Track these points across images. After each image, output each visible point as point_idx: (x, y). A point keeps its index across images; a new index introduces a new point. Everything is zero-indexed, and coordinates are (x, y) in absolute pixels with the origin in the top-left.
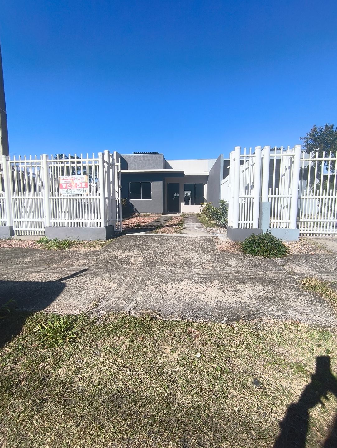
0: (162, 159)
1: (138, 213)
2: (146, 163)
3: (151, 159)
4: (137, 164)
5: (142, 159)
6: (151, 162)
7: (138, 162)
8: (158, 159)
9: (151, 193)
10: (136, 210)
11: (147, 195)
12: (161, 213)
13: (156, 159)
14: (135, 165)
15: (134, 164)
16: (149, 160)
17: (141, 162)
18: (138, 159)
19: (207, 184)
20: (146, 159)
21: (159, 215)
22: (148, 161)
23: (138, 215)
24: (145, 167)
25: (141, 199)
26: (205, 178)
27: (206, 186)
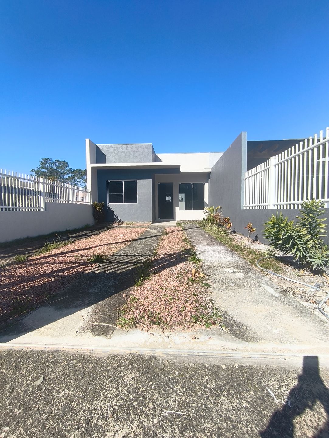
0: (150, 150)
1: (120, 221)
2: (129, 156)
3: (136, 150)
4: (117, 157)
5: (124, 150)
6: (137, 154)
7: (119, 154)
8: (146, 150)
9: (137, 194)
10: (117, 218)
11: (132, 197)
12: (150, 221)
13: (142, 150)
14: (116, 159)
15: (114, 157)
16: (134, 152)
17: (123, 153)
18: (120, 150)
19: (208, 184)
20: (130, 150)
21: (147, 224)
22: (132, 153)
23: (119, 225)
24: (129, 161)
25: (124, 203)
26: (207, 176)
27: (206, 186)
